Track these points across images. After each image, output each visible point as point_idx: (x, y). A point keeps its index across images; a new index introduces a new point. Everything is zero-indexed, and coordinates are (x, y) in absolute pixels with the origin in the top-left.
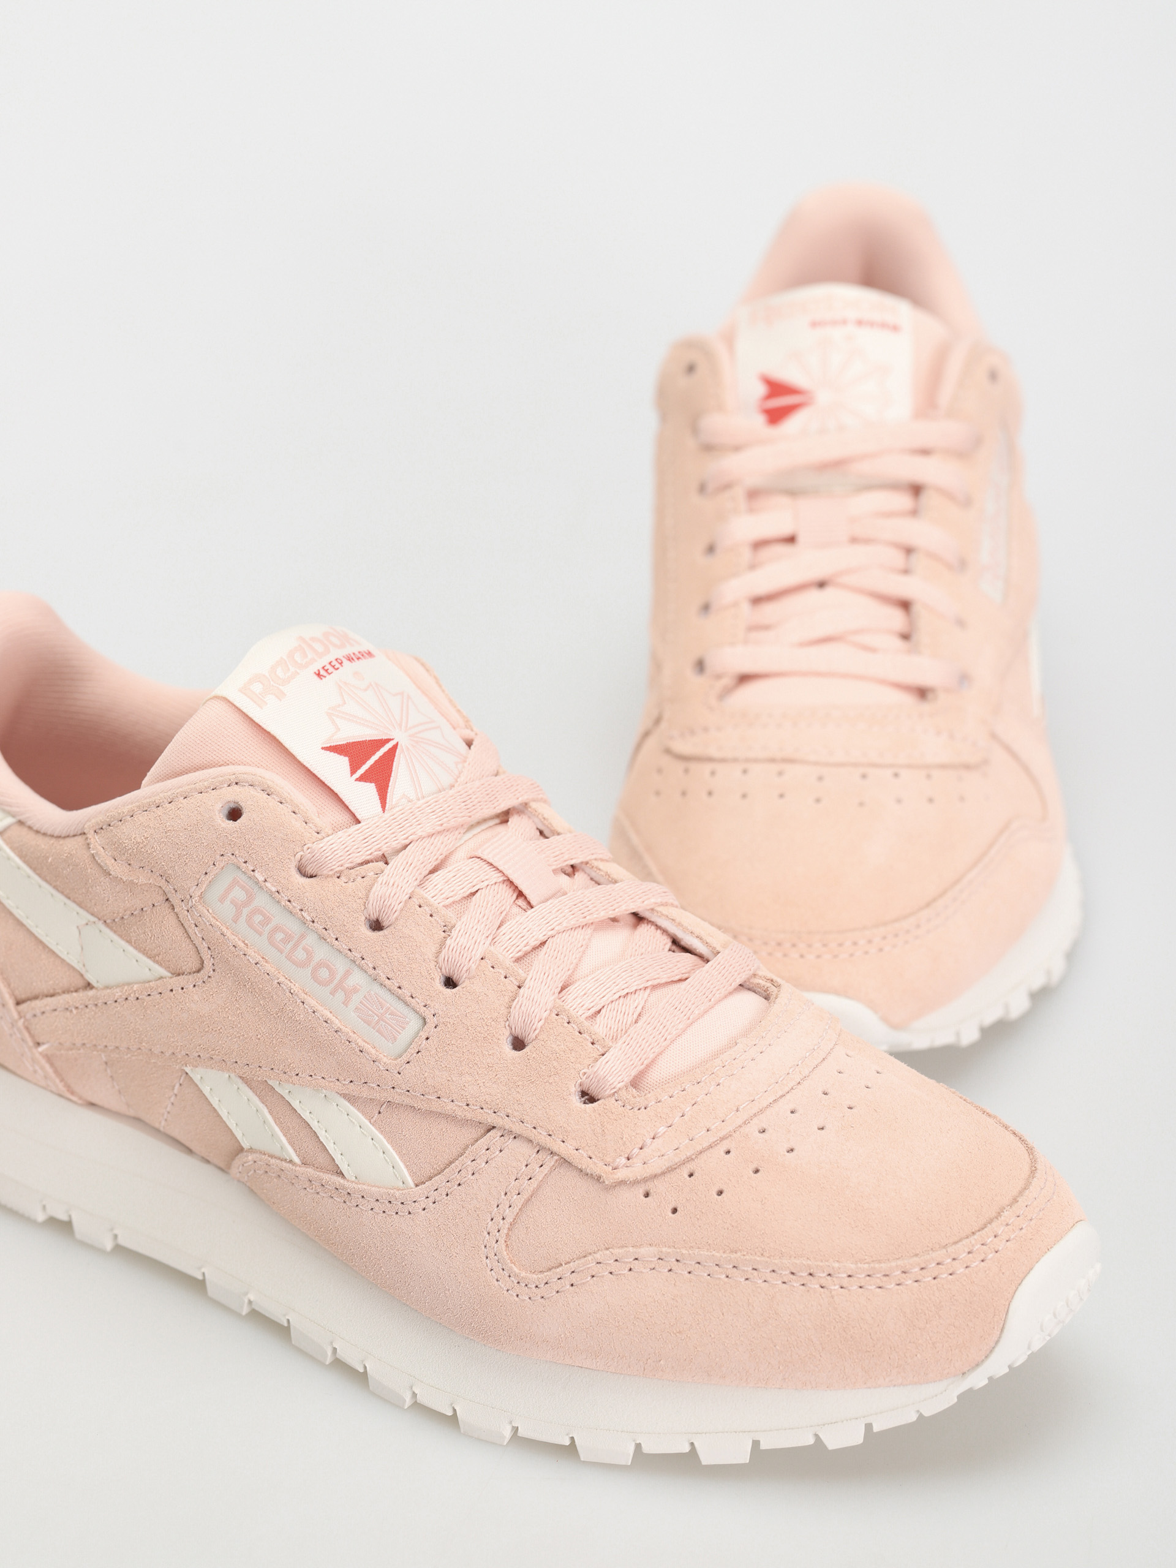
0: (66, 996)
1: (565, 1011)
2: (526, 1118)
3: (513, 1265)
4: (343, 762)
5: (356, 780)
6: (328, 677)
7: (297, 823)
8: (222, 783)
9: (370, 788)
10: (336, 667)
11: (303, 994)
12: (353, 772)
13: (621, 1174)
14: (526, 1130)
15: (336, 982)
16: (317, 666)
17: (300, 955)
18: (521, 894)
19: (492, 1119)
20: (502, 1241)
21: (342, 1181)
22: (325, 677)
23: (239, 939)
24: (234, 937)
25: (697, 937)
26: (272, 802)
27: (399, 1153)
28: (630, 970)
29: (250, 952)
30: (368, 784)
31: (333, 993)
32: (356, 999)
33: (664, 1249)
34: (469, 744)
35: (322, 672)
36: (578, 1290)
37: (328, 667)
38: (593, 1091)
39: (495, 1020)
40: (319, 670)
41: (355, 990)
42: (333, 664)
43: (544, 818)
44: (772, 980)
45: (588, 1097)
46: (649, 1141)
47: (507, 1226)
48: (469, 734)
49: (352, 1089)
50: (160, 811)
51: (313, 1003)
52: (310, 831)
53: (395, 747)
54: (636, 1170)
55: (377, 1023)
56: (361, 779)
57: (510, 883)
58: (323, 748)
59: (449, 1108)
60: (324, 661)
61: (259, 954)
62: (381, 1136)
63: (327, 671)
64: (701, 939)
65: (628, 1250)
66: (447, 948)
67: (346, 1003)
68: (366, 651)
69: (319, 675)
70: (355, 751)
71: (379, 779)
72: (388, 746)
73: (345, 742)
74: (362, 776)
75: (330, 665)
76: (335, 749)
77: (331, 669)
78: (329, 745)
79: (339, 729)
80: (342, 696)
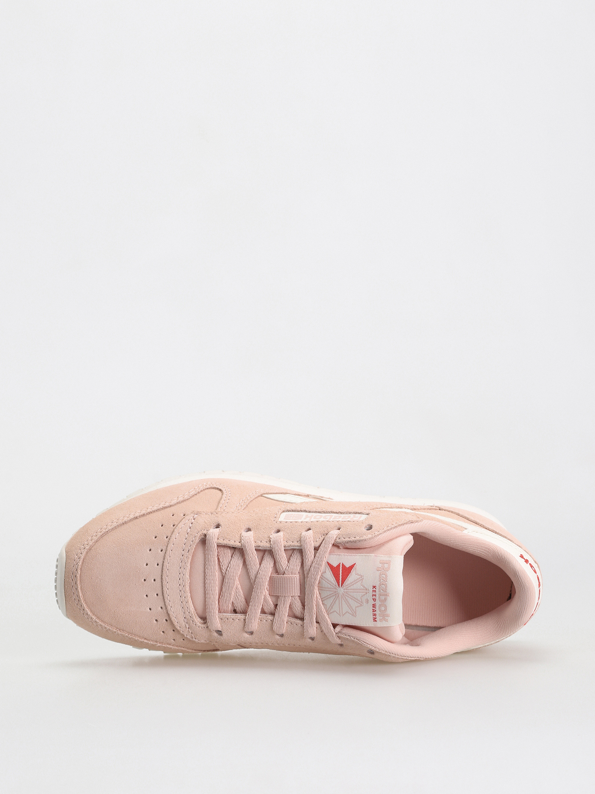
4: (347, 565)
5: (340, 563)
12: (343, 564)
30: (336, 565)
40: (376, 589)
53: (339, 585)
60: (377, 593)
68: (375, 620)
69: (374, 587)
70: (347, 571)
71: (335, 570)
72: (340, 584)
73: (351, 572)
74: (340, 566)
75: (375, 595)
76: (352, 567)
77: (374, 594)
78: (355, 566)
79: (356, 574)
80: (364, 587)
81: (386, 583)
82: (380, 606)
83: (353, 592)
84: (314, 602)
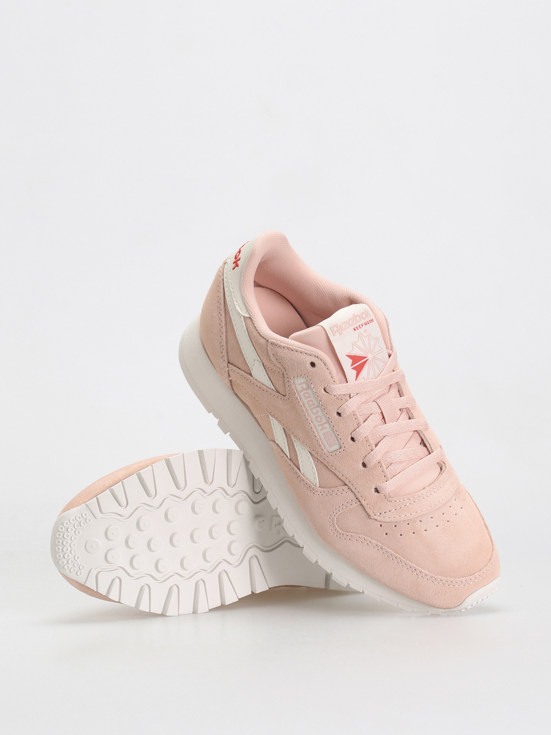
0: (243, 372)
1: (381, 463)
2: (357, 489)
3: (336, 524)
4: (350, 361)
5: (352, 368)
6: (357, 330)
7: (329, 377)
8: (313, 355)
9: (355, 372)
10: (360, 327)
11: (310, 422)
12: (352, 366)
13: (375, 517)
14: (356, 492)
15: (321, 423)
16: (355, 326)
17: (314, 411)
18: (384, 418)
19: (347, 483)
20: (336, 517)
21: (299, 472)
22: (356, 330)
23: (299, 397)
24: (298, 396)
25: (429, 444)
26: (325, 368)
27: (318, 476)
28: (405, 454)
29: (301, 402)
30: (355, 370)
31: (319, 425)
32: (325, 431)
33: (379, 544)
34: (390, 356)
35: (356, 329)
36: (351, 541)
37: (358, 327)
38: (379, 490)
39: (361, 457)
40: (355, 328)
41: (326, 428)
42: (360, 326)
43: (401, 388)
44: (445, 463)
45: (377, 491)
46: (388, 511)
47: (339, 513)
48: (391, 352)
49: (312, 452)
50: (292, 352)
51: (312, 425)
52: (332, 381)
53: (367, 360)
54: (380, 518)
55: (328, 440)
56: (353, 368)
57: (382, 413)
58: (346, 355)
59: (337, 473)
60: (357, 325)
61: (303, 404)
62: (315, 469)
63: (357, 328)
64: (430, 445)
65: (369, 538)
66: (356, 431)
67: (321, 430)
68: (372, 320)
69: (354, 329)
70: (355, 359)
71: (359, 370)
72: (365, 359)
73: (353, 355)
74: (354, 367)
75: (359, 326)
76: (350, 357)
77: (359, 328)
78: (348, 355)
79: (353, 350)
80: (358, 338)
81: (348, 321)
82: (364, 319)
83: (366, 345)
84: (386, 376)
